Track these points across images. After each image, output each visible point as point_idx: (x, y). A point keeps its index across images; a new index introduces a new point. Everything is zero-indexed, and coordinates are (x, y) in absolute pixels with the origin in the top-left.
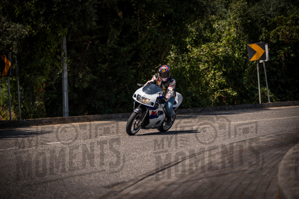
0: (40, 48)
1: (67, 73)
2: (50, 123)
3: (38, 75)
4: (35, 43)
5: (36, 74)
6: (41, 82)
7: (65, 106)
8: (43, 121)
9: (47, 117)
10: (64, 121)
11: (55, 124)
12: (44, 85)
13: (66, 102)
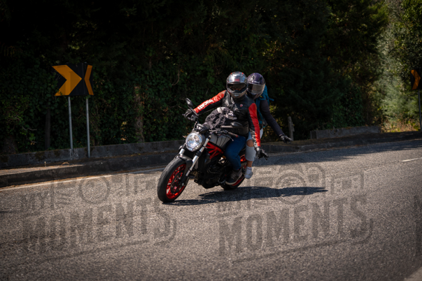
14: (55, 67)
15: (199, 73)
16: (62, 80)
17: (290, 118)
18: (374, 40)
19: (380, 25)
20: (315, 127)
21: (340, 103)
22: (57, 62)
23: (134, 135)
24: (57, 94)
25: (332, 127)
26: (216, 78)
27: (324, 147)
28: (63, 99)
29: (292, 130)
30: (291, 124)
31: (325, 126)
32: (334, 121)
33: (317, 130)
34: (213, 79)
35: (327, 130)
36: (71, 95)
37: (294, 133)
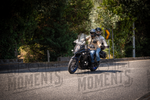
0: (123, 27)
1: (134, 38)
2: (127, 60)
3: (122, 38)
4: (120, 24)
5: (121, 38)
6: (123, 42)
7: (134, 53)
8: (124, 59)
9: (126, 57)
10: (133, 60)
11: (130, 61)
12: (124, 43)
13: (134, 51)
15: (6, 28)
17: (48, 51)
18: (88, 15)
19: (90, 8)
20: (60, 56)
21: (72, 45)
25: (68, 56)
26: (13, 30)
27: (65, 65)
29: (49, 57)
30: (48, 54)
31: (65, 55)
32: (69, 53)
33: (61, 57)
34: (12, 31)
35: (66, 57)
37: (50, 58)
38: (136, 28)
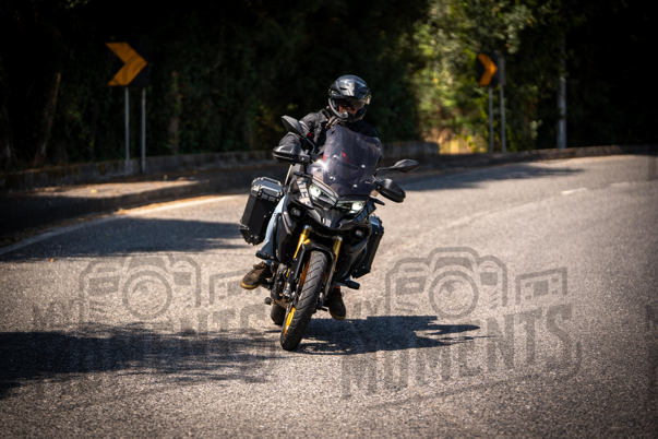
5: (525, 83)
13: (562, 126)
14: (111, 46)
16: (119, 64)
22: (113, 38)
23: (168, 143)
24: (112, 83)
28: (119, 90)
36: (130, 86)
38: (571, 52)
